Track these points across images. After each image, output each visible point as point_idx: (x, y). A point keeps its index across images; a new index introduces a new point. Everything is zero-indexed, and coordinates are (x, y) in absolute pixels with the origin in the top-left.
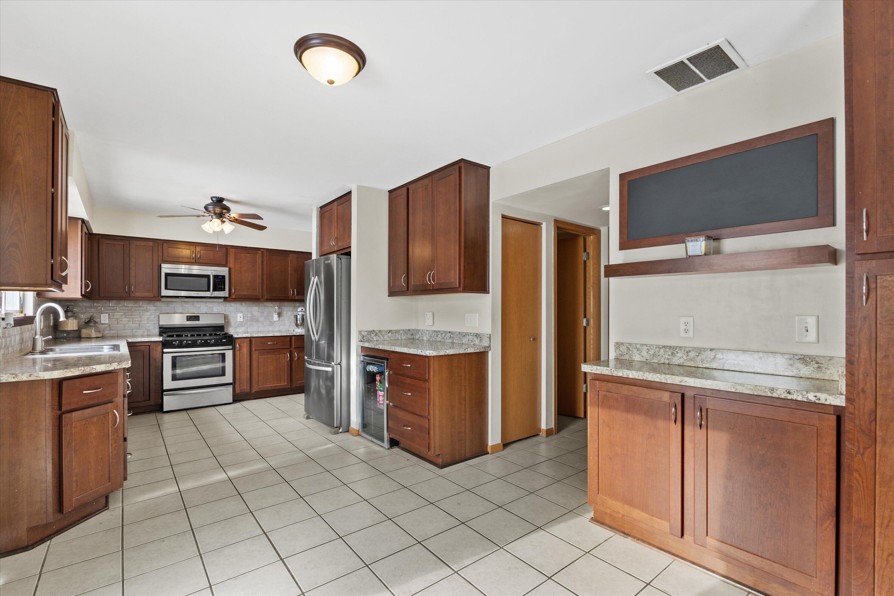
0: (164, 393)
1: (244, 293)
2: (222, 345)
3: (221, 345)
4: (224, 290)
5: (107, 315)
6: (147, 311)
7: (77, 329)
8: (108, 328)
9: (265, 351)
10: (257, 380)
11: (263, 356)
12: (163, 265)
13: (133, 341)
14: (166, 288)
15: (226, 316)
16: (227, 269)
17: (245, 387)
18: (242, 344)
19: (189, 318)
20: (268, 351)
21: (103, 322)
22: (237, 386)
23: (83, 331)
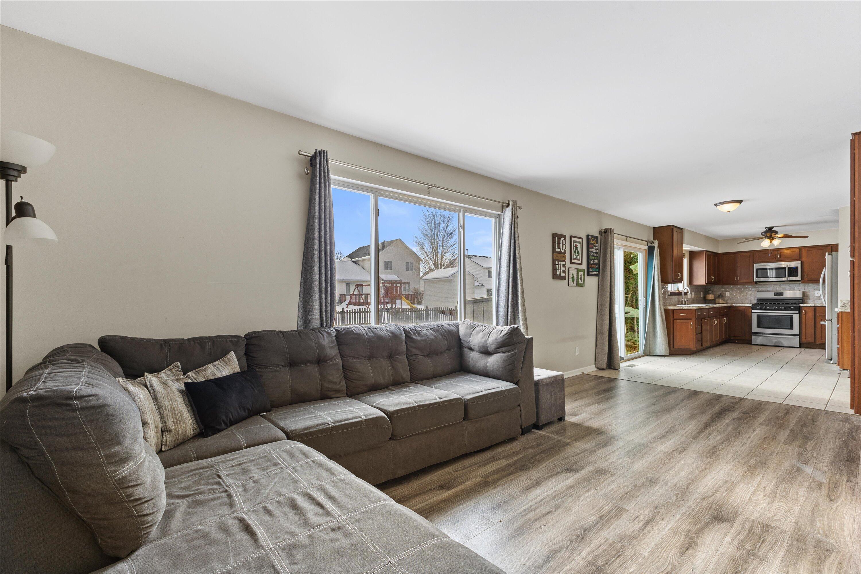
0: (753, 334)
2: (791, 310)
4: (797, 276)
5: (729, 292)
6: (749, 290)
7: (713, 299)
8: (729, 299)
12: (754, 264)
13: (735, 306)
14: (757, 277)
15: (804, 293)
16: (800, 262)
17: (811, 339)
18: (807, 311)
19: (776, 294)
21: (727, 296)
22: (803, 337)
23: (717, 300)
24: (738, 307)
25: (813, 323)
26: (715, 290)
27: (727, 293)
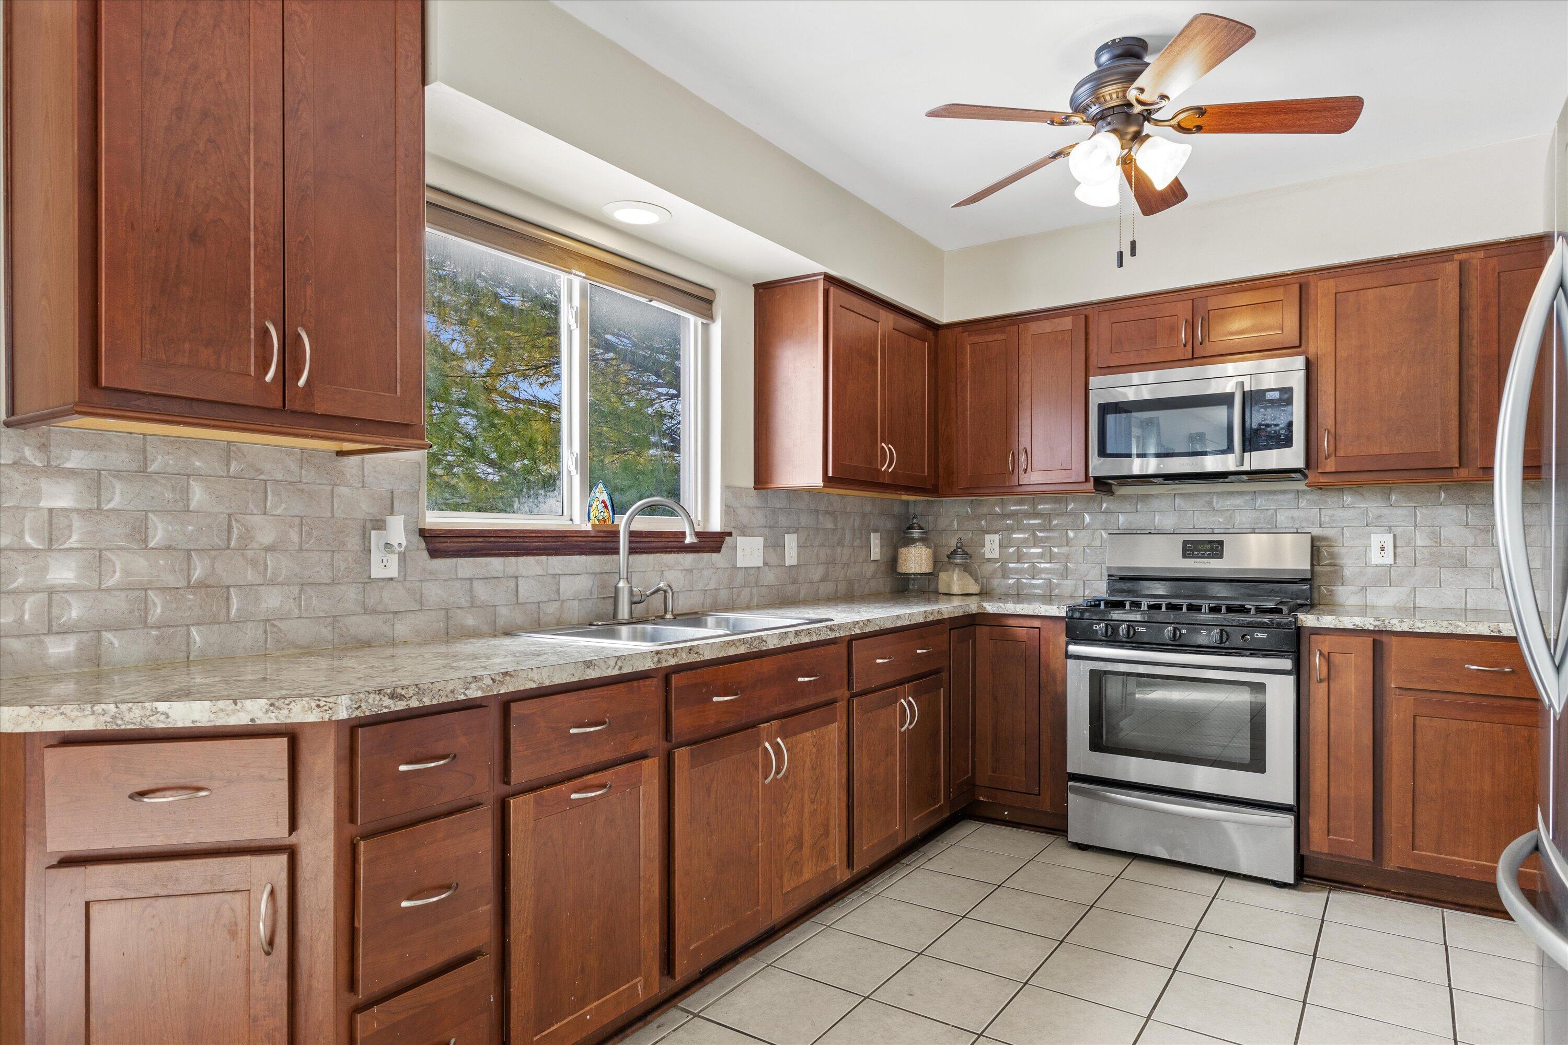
0: (1070, 783)
1: (1375, 450)
2: (1255, 652)
3: (1248, 653)
4: (1288, 444)
5: (996, 537)
6: (1081, 526)
7: (928, 571)
8: (999, 572)
9: (1451, 698)
10: (1408, 821)
11: (1439, 723)
12: (1094, 381)
13: (995, 612)
14: (1104, 452)
15: (1317, 544)
16: (1299, 362)
17: (1355, 841)
18: (1337, 659)
19: (1190, 550)
20: (1469, 700)
21: (988, 555)
22: (1316, 824)
23: (943, 576)
24: (1011, 622)
25: (1367, 740)
26: (943, 523)
27: (988, 537)
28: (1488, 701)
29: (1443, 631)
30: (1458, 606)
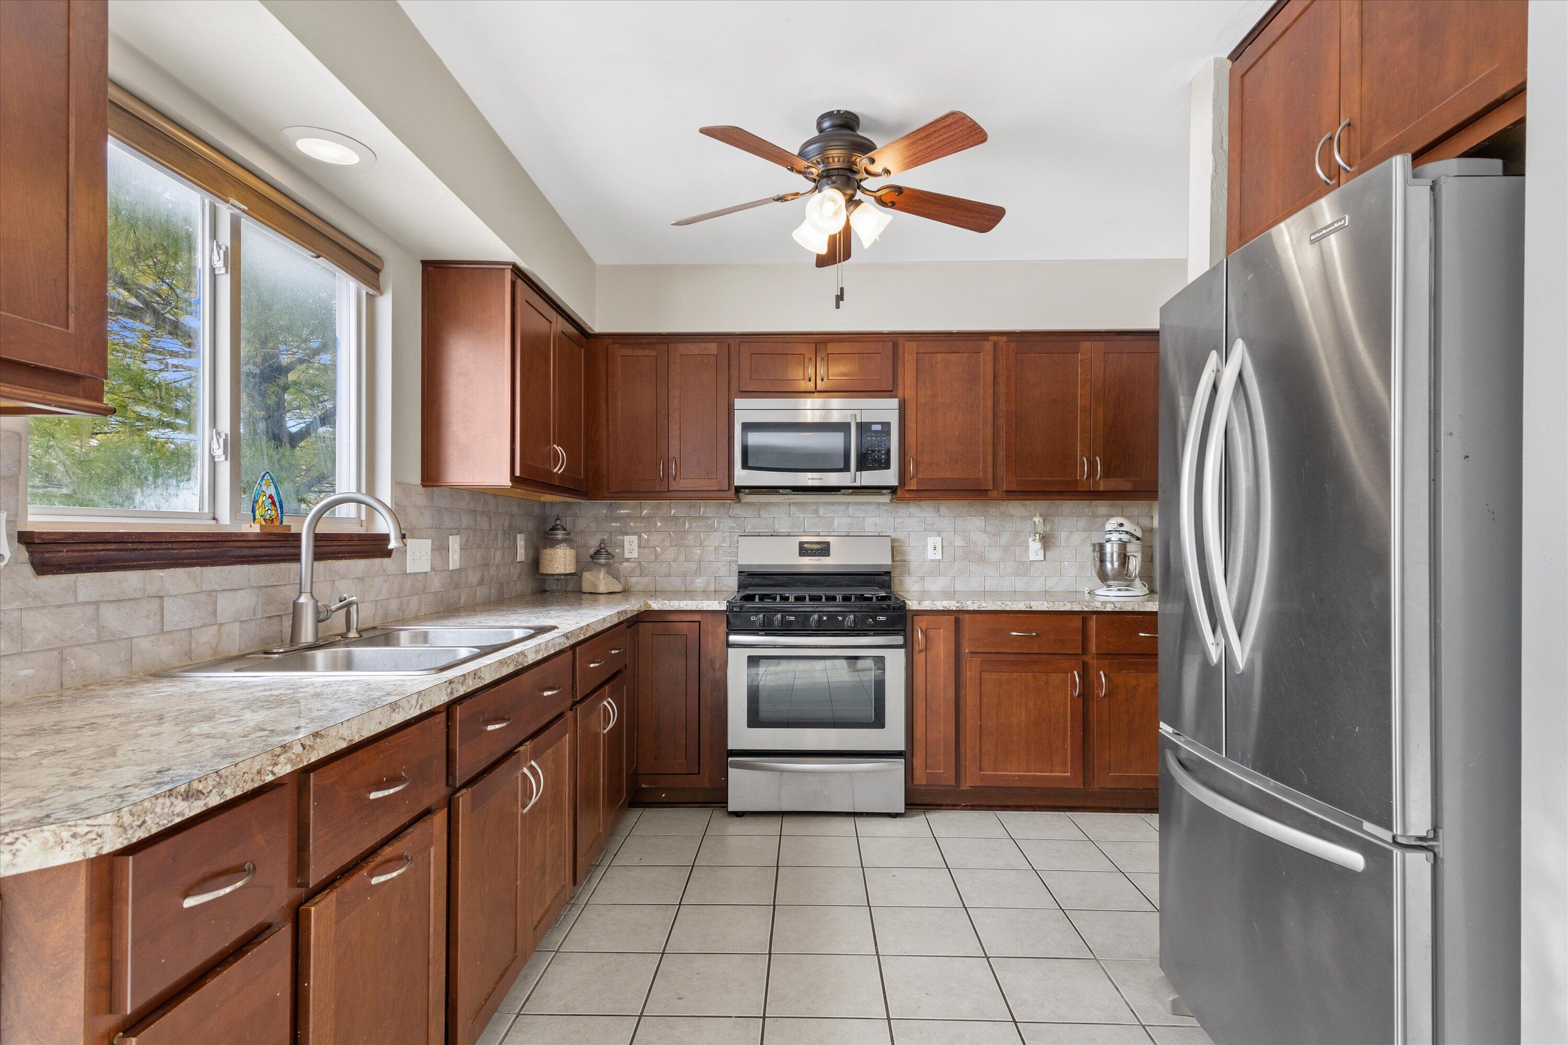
0: (730, 759)
1: (942, 475)
2: (877, 633)
3: (872, 633)
4: (887, 466)
5: (635, 538)
6: (711, 529)
7: (573, 571)
8: (638, 571)
9: (1001, 657)
10: (977, 751)
11: (995, 676)
12: (739, 403)
13: (661, 609)
14: (745, 466)
15: (896, 544)
16: (894, 403)
17: (944, 772)
18: (931, 633)
19: (804, 551)
20: (1012, 658)
21: (627, 555)
22: (918, 762)
23: (587, 575)
24: (673, 617)
25: (951, 694)
26: (582, 524)
27: (627, 538)
28: (1023, 658)
29: (998, 608)
30: (980, 589)
